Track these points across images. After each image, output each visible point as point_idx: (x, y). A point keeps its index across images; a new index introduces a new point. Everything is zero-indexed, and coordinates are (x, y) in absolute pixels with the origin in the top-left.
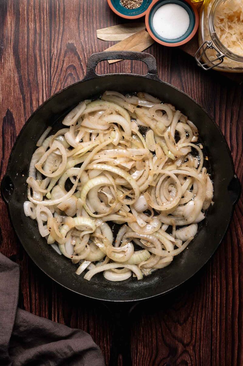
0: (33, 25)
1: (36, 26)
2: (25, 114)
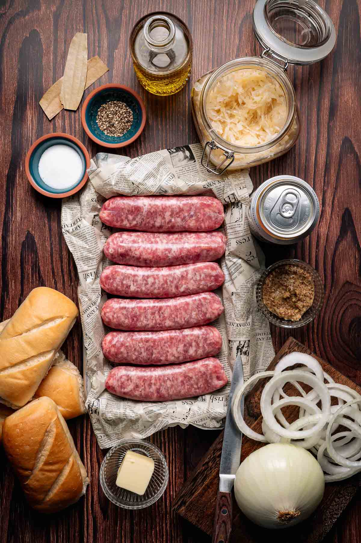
0: (60, 122)
1: (64, 124)
2: (51, 238)
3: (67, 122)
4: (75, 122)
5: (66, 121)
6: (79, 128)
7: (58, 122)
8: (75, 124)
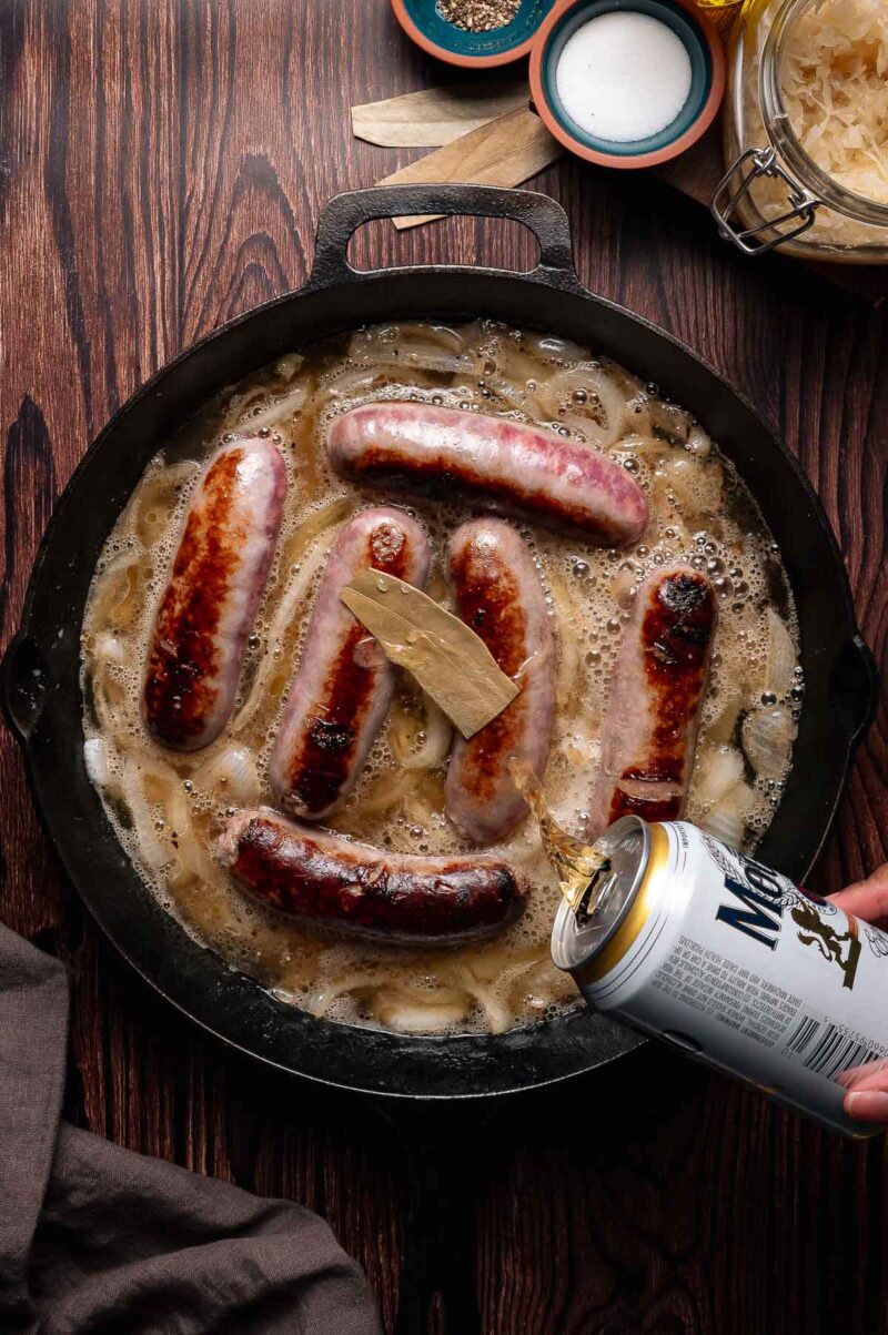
0: (117, 88)
1: (128, 93)
2: (89, 415)
3: (135, 88)
4: (158, 88)
5: (133, 85)
6: (169, 107)
7: (111, 89)
8: (158, 96)
